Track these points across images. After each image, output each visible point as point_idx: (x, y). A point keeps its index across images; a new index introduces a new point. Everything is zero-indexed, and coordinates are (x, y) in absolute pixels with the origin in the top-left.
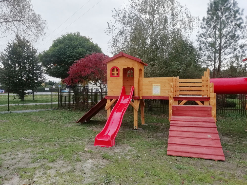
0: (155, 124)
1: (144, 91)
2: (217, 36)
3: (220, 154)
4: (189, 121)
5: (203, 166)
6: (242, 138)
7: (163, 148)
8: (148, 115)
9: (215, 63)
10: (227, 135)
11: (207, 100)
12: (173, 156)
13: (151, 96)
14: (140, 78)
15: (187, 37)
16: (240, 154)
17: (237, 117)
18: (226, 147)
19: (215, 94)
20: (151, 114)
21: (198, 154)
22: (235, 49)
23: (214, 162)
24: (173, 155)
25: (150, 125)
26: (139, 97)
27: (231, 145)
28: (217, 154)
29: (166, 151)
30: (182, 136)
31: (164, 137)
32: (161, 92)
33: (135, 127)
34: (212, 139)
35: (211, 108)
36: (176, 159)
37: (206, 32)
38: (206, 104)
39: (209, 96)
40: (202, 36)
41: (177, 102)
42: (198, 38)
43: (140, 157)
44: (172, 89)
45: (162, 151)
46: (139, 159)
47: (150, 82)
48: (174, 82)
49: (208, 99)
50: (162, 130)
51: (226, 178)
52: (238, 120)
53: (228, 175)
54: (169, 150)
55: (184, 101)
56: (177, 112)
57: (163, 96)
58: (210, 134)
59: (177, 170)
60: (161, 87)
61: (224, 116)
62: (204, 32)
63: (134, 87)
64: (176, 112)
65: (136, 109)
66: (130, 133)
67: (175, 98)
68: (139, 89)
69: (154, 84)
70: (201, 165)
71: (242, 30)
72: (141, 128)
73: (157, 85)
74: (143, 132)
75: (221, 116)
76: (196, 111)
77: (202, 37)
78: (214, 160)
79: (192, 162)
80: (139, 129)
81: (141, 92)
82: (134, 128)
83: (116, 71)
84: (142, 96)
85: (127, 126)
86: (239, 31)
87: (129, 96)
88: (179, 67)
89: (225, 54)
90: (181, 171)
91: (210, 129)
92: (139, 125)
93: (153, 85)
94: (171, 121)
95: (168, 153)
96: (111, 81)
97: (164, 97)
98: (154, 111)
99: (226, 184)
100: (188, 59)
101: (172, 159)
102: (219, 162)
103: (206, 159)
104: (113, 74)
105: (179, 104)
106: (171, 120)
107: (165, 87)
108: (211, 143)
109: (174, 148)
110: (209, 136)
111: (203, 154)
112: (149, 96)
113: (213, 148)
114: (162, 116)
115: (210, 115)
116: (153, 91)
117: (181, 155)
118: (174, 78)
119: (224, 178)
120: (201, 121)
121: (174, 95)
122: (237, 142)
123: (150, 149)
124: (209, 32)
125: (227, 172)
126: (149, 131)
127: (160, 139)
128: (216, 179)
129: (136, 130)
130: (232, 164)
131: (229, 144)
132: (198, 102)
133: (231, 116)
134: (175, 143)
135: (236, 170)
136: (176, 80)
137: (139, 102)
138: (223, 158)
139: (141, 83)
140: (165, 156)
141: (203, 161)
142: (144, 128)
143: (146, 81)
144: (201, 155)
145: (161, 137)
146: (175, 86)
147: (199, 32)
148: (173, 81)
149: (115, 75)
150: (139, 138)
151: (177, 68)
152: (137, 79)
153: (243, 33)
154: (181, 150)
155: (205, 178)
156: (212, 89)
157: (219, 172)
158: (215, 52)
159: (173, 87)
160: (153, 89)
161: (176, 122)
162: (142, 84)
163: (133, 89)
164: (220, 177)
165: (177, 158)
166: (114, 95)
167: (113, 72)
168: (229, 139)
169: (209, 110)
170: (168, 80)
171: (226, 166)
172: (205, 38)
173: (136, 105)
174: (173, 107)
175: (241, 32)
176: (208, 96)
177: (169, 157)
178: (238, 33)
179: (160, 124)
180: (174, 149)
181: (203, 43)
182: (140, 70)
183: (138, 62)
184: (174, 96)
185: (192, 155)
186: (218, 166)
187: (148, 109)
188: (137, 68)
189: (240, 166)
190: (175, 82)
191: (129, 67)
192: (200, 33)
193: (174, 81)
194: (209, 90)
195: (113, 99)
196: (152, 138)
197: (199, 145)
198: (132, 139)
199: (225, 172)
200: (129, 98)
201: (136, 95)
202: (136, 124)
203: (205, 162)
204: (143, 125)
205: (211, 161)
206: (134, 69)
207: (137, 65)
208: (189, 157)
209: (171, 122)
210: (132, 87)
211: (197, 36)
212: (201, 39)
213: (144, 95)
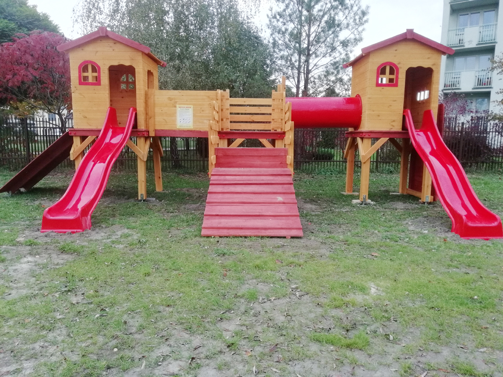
0: (184, 190)
1: (158, 119)
2: (303, 18)
3: (295, 226)
4: (246, 174)
5: (265, 248)
6: (335, 204)
7: (194, 226)
8: (172, 175)
9: (299, 73)
10: (312, 201)
11: (279, 137)
12: (213, 237)
13: (174, 131)
14: (150, 90)
15: (250, 17)
16: (329, 226)
17: (332, 174)
18: (308, 217)
19: (293, 122)
20: (179, 174)
21: (257, 230)
22: (334, 49)
23: (284, 240)
24: (213, 235)
25: (173, 192)
26: (148, 132)
27: (316, 215)
28: (291, 227)
29: (200, 231)
30: (230, 201)
31: (199, 210)
32: (194, 122)
33: (141, 195)
34: (284, 203)
35: (286, 152)
36: (218, 241)
37: (284, 10)
38: (279, 144)
39: (284, 130)
40: (278, 17)
41: (226, 142)
42: (270, 21)
43: (145, 243)
44: (214, 112)
45: (191, 231)
46: (144, 246)
47: (170, 99)
48: (219, 101)
49: (282, 135)
50: (196, 199)
51: (302, 261)
52: (332, 178)
53: (305, 257)
54: (206, 226)
55: (239, 141)
56: (224, 160)
57: (198, 130)
58: (282, 195)
59: (218, 258)
60: (194, 110)
61: (311, 173)
62: (282, 9)
63: (135, 110)
64: (222, 160)
65: (142, 158)
66: (130, 207)
67: (222, 134)
68: (147, 114)
69: (179, 104)
70: (263, 247)
71: (347, 11)
72: (153, 197)
73: (186, 106)
74: (157, 205)
75: (307, 174)
76: (260, 156)
77: (278, 20)
78: (285, 237)
79: (247, 242)
80: (148, 199)
81: (151, 122)
82: (138, 198)
83: (93, 72)
84: (156, 130)
85: (124, 195)
86: (341, 14)
87: (125, 128)
88: (234, 78)
89: (316, 56)
90: (225, 259)
91: (281, 186)
92: (150, 192)
93: (177, 106)
94: (212, 175)
95: (204, 232)
96: (80, 94)
97: (200, 132)
98: (184, 167)
99: (300, 269)
100: (250, 60)
101: (210, 242)
102: (292, 240)
103: (272, 237)
104: (86, 78)
105: (229, 145)
106: (213, 173)
107: (203, 111)
108: (282, 210)
109: (215, 222)
110: (280, 198)
111: (266, 229)
112: (169, 131)
113: (284, 218)
114: (200, 177)
115: (284, 164)
116: (178, 118)
117: (228, 234)
118: (219, 91)
119: (297, 262)
120: (267, 174)
121: (219, 126)
122: (326, 210)
123: (168, 229)
124: (291, 10)
125: (305, 252)
126: (171, 202)
127: (191, 214)
128: (284, 264)
129: (144, 201)
130: (313, 241)
131: (313, 213)
132: (264, 141)
133: (323, 173)
134: (217, 213)
135: (319, 248)
136: (223, 96)
137: (148, 143)
138: (300, 233)
139: (151, 101)
140: (197, 239)
141: (266, 240)
142: (160, 197)
143: (162, 97)
144: (263, 231)
145: (194, 210)
146: (222, 110)
147: (271, 10)
148: (217, 99)
149: (90, 80)
150: (147, 214)
151: (228, 79)
152: (143, 92)
153: (348, 18)
154: (227, 226)
155: (265, 263)
156: (289, 114)
157: (291, 253)
158: (300, 52)
159: (217, 109)
160: (178, 114)
161: (222, 177)
162: (154, 104)
163: (134, 113)
164: (291, 260)
165: (220, 240)
166: (90, 126)
167: (85, 74)
168: (314, 207)
169: (283, 154)
170: (208, 97)
171: (304, 244)
172: (282, 22)
173: (142, 149)
174: (217, 150)
175: (344, 17)
176: (282, 129)
177: (205, 239)
178: (340, 17)
179: (195, 190)
180: (215, 225)
181: (279, 33)
182: (150, 73)
183: (143, 53)
184: (219, 129)
185: (247, 233)
186: (290, 246)
187: (172, 163)
188: (141, 67)
189: (325, 243)
190: (222, 100)
191: (122, 63)
192: (274, 11)
193: (219, 97)
194: (285, 118)
195: (87, 137)
196: (176, 212)
197: (260, 214)
198: (133, 217)
199: (300, 253)
200: (123, 133)
201: (142, 126)
202: (142, 190)
203: (269, 241)
204: (159, 193)
205: (279, 239)
206: (134, 69)
207: (141, 61)
208: (241, 237)
209: (212, 178)
210: (131, 109)
211: (268, 16)
212: (275, 23)
213: (158, 128)
